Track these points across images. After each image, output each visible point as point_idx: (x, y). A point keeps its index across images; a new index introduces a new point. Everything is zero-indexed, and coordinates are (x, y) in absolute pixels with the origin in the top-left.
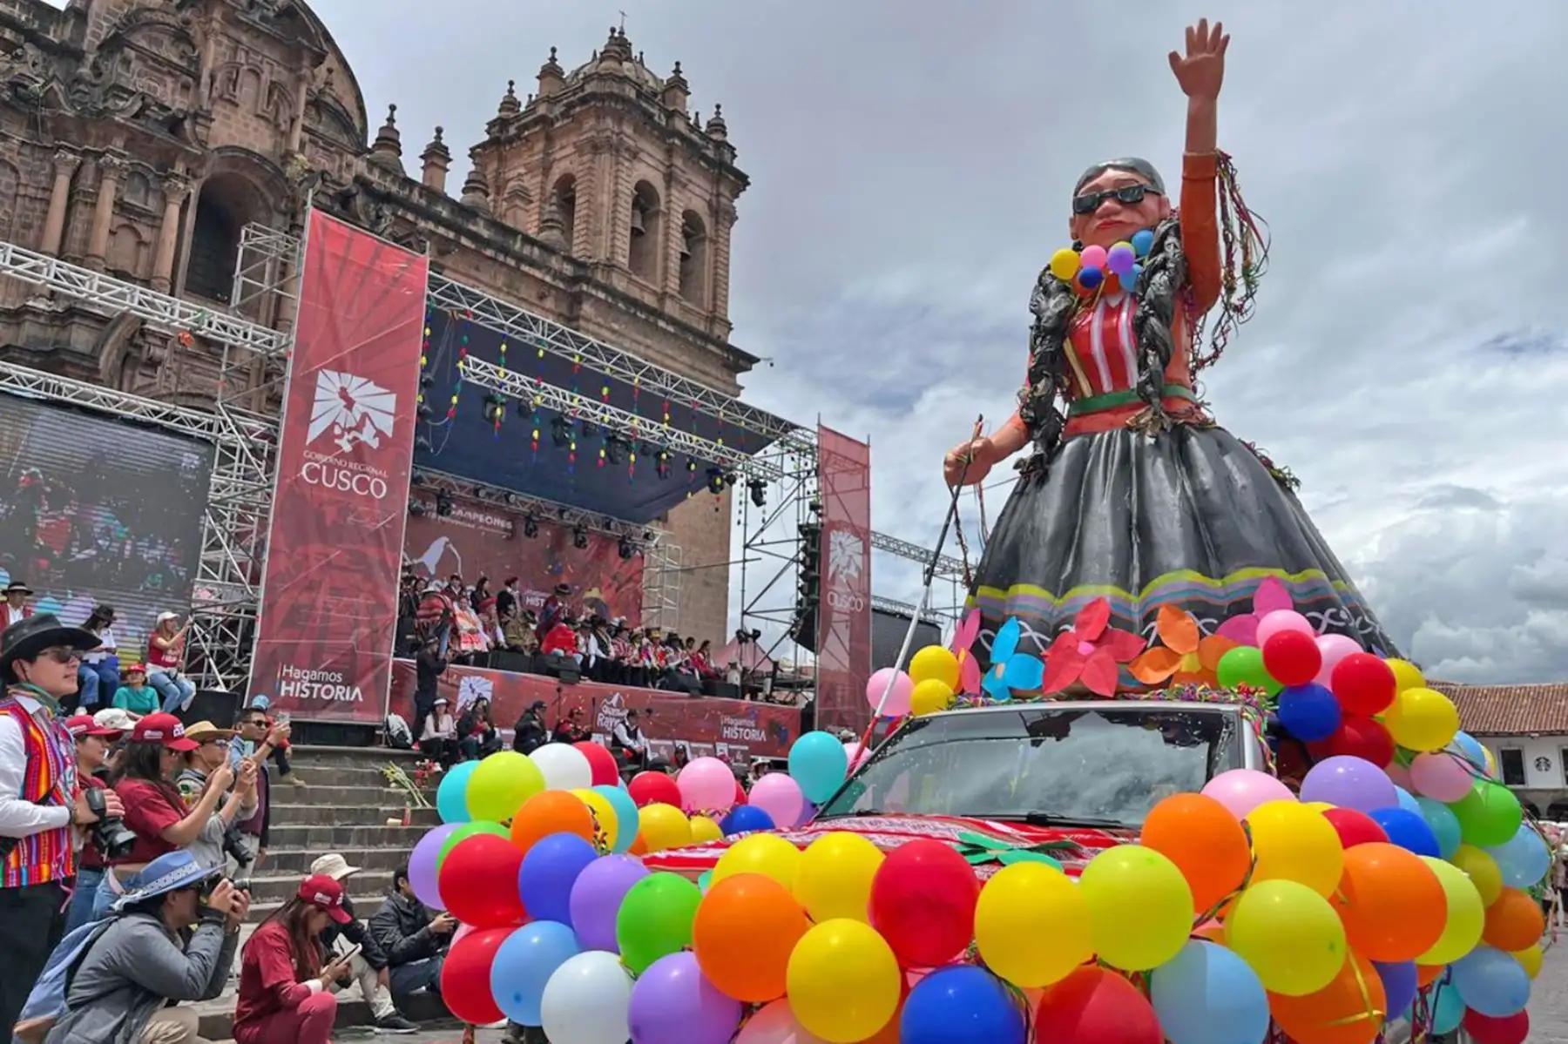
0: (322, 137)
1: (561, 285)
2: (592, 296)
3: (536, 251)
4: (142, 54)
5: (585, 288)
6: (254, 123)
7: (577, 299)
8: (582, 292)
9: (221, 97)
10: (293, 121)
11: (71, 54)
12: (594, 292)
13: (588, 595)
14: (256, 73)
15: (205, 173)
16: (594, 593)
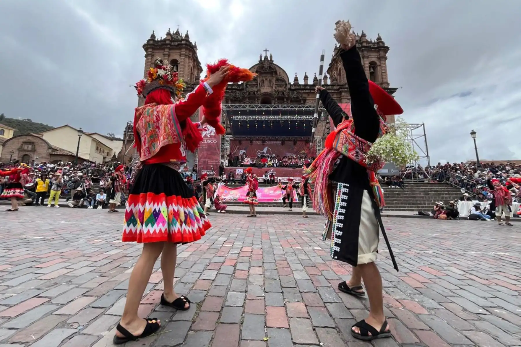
0: (279, 85)
1: (336, 91)
2: (343, 91)
3: (330, 87)
4: (250, 85)
5: (341, 90)
6: (267, 88)
7: (340, 93)
8: (341, 91)
9: (262, 86)
10: (273, 84)
11: (243, 89)
12: (343, 90)
13: (301, 152)
14: (266, 79)
15: (260, 99)
16: (303, 152)
